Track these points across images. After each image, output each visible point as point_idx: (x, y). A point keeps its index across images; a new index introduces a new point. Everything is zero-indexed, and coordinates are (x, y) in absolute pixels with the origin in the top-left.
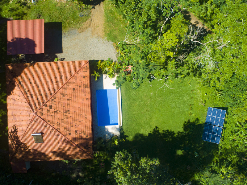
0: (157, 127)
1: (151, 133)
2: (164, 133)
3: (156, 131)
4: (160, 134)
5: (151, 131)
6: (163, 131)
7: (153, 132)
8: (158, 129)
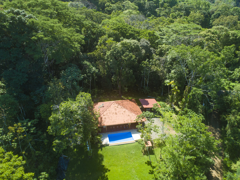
0: (109, 171)
1: (104, 167)
2: (105, 177)
3: (107, 170)
4: (104, 173)
5: (106, 167)
6: (107, 176)
7: (105, 168)
8: (108, 171)
